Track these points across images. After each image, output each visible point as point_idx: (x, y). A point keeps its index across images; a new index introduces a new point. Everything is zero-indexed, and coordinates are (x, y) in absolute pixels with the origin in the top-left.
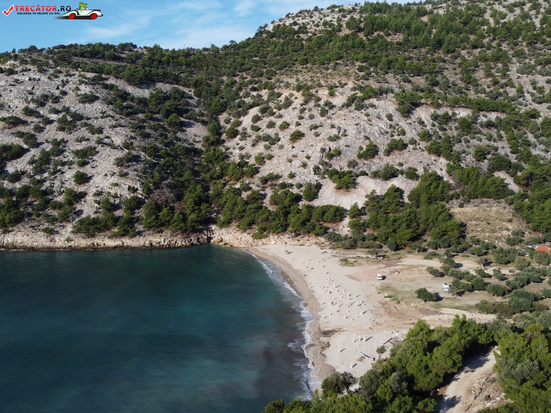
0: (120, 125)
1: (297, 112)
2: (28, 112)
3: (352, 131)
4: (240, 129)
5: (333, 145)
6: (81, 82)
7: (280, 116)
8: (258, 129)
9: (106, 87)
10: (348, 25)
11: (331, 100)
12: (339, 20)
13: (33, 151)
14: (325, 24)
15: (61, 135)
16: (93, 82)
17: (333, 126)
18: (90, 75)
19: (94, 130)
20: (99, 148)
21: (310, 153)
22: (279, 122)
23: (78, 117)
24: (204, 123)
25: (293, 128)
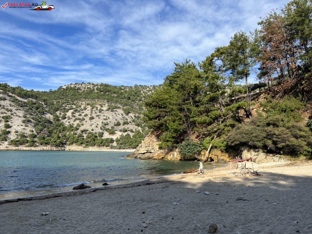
0: (20, 110)
1: (90, 111)
4: (66, 116)
5: (105, 122)
7: (83, 113)
8: (75, 116)
9: (9, 96)
10: (97, 89)
11: (102, 108)
12: (93, 87)
14: (88, 88)
16: (3, 93)
17: (104, 116)
19: (8, 110)
21: (98, 123)
24: (52, 114)
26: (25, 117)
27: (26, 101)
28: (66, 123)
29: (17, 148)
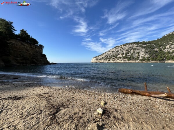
0: (143, 49)
4: (166, 48)
8: (171, 47)
9: (139, 45)
13: (130, 53)
15: (134, 51)
18: (136, 44)
20: (140, 52)
26: (145, 51)
27: (146, 45)
28: (166, 51)
29: (142, 62)
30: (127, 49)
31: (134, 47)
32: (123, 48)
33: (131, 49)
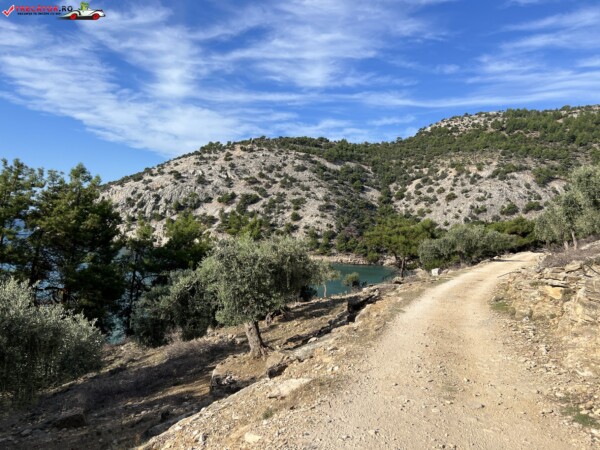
0: (321, 186)
1: (451, 181)
2: (262, 175)
3: (496, 194)
4: (405, 193)
5: (480, 204)
6: (296, 158)
7: (438, 185)
8: (420, 193)
9: (312, 162)
10: (493, 125)
11: (479, 173)
12: (485, 122)
13: (264, 200)
14: (474, 125)
15: (282, 191)
16: (304, 158)
17: (480, 191)
18: (302, 154)
19: (304, 188)
20: (307, 199)
21: (461, 208)
22: (436, 188)
23: (293, 180)
24: (379, 189)
25: (448, 192)
26: (326, 199)
27: (339, 167)
30: (255, 173)
31: (289, 170)
32: (238, 162)
33: (271, 176)
